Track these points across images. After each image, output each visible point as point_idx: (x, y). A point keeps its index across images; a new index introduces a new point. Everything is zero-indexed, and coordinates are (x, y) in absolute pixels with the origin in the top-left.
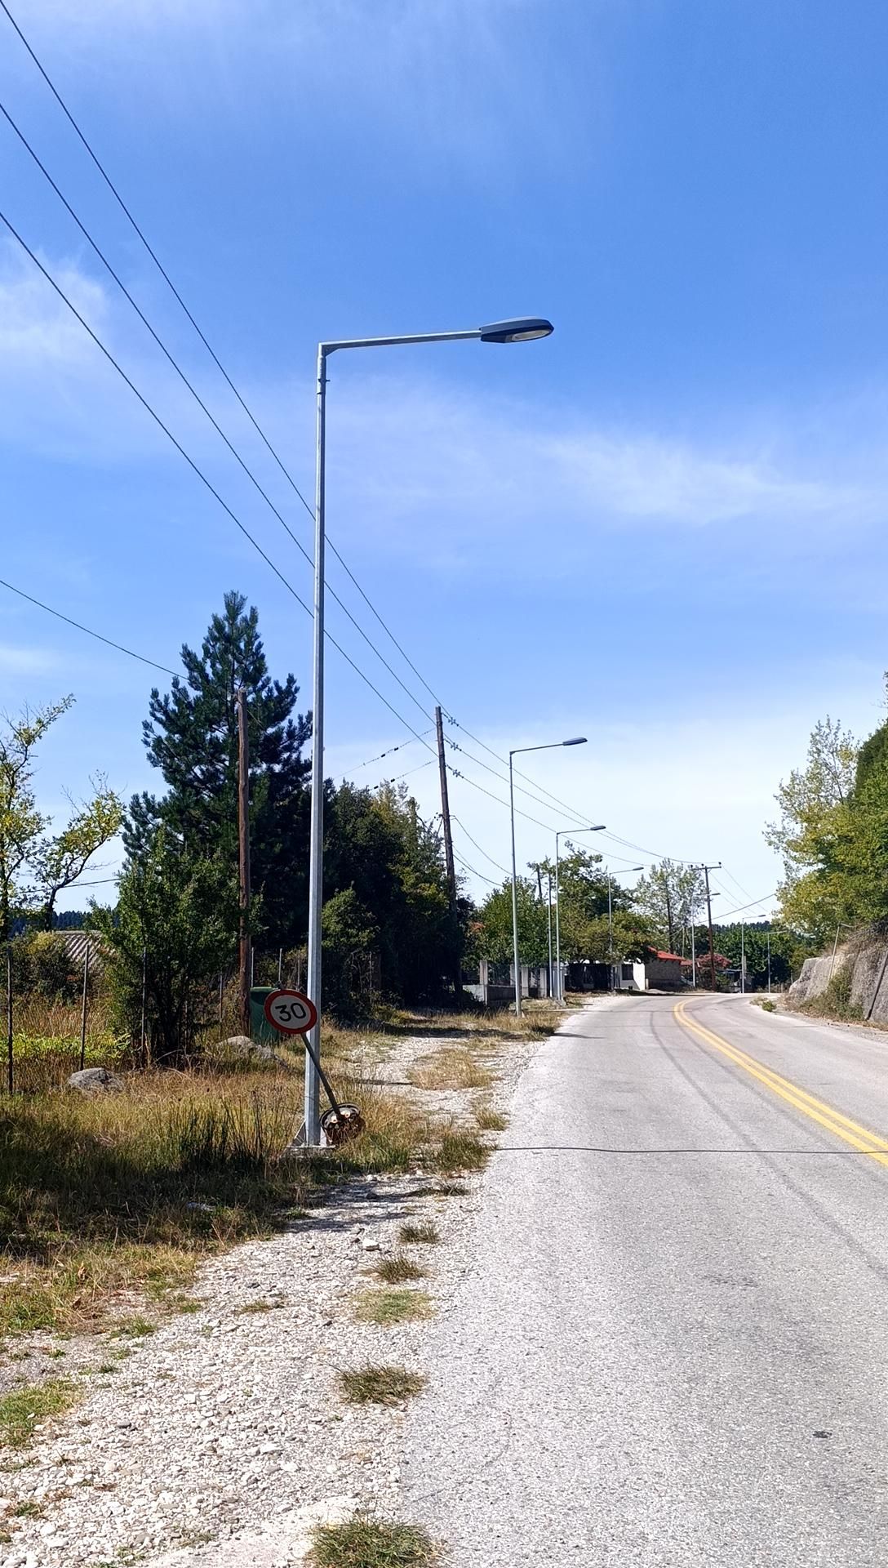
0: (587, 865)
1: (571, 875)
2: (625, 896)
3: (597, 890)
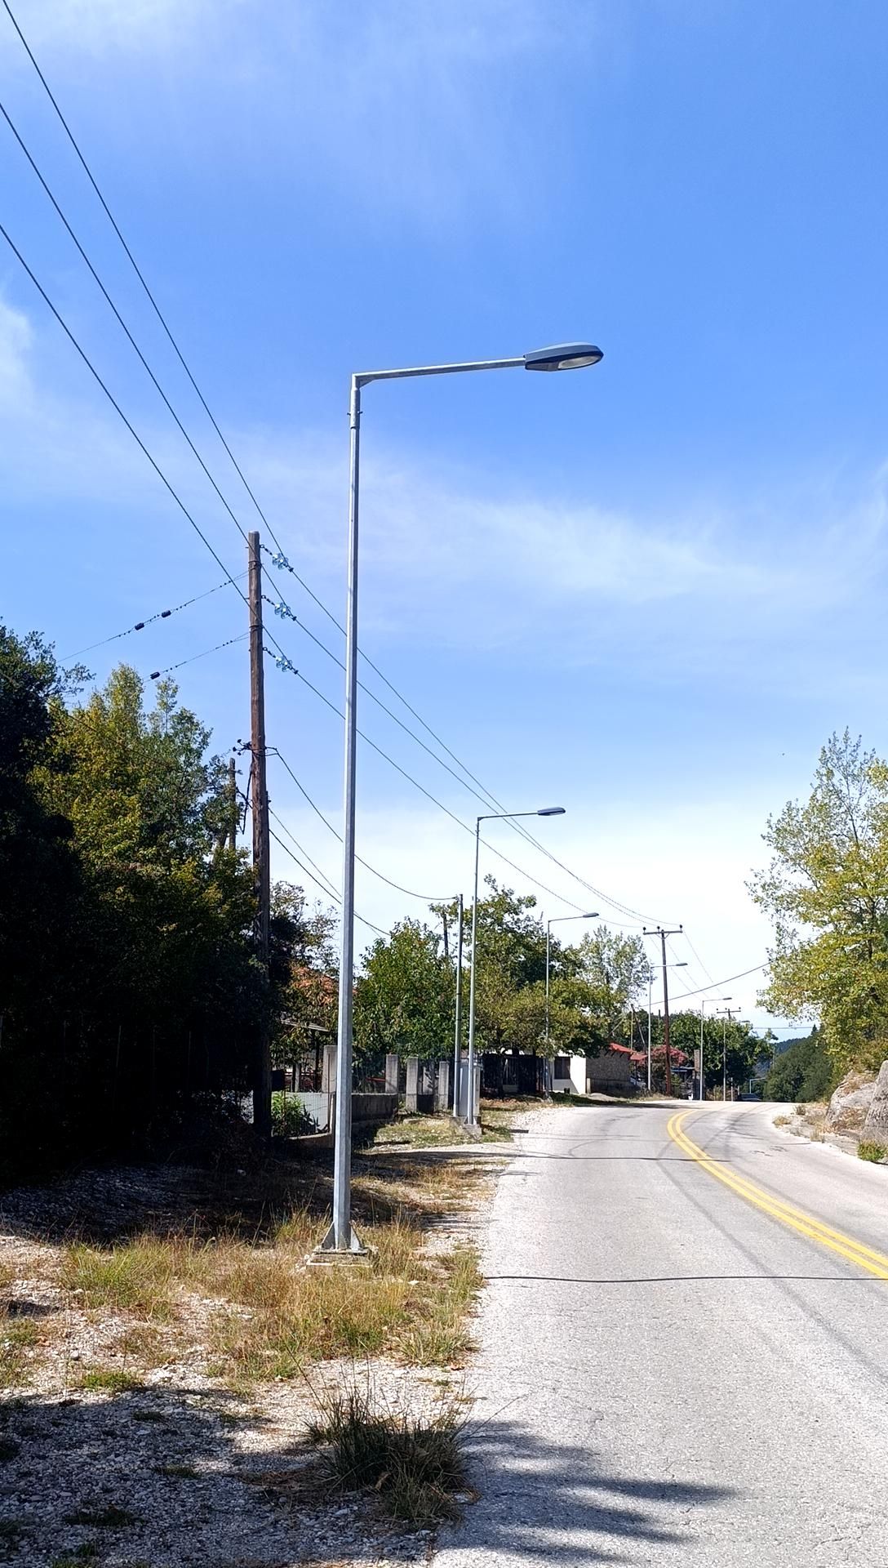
0: (514, 910)
2: (566, 957)
3: (528, 947)
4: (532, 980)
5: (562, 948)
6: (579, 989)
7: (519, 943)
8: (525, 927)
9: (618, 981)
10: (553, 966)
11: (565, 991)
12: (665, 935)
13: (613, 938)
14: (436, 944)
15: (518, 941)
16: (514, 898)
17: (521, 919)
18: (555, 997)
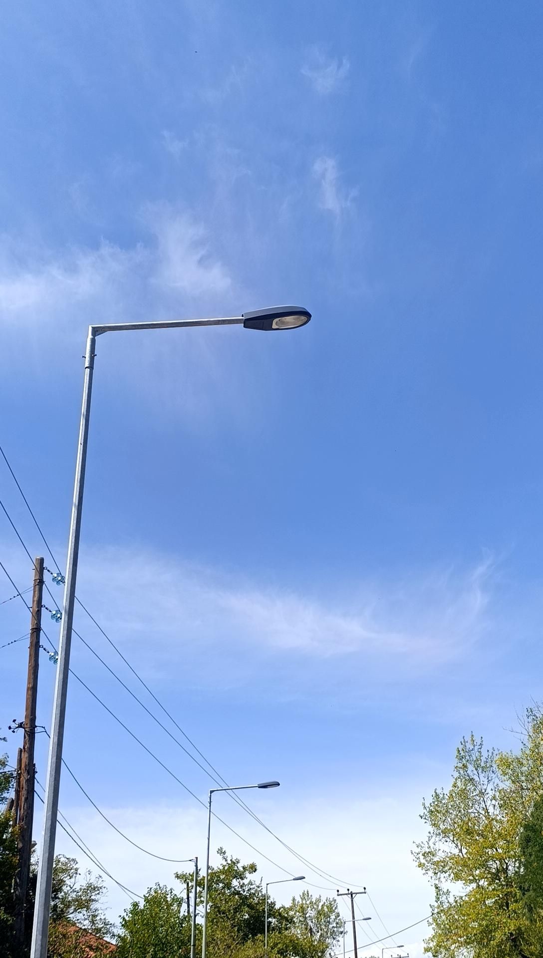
0: (240, 876)
2: (280, 914)
3: (251, 906)
4: (254, 935)
5: (277, 907)
6: (291, 941)
7: (243, 904)
8: (248, 890)
9: (319, 934)
10: (270, 923)
11: (280, 943)
12: (354, 895)
13: (314, 900)
14: (180, 905)
15: (243, 902)
16: (240, 866)
17: (246, 884)
18: (272, 948)
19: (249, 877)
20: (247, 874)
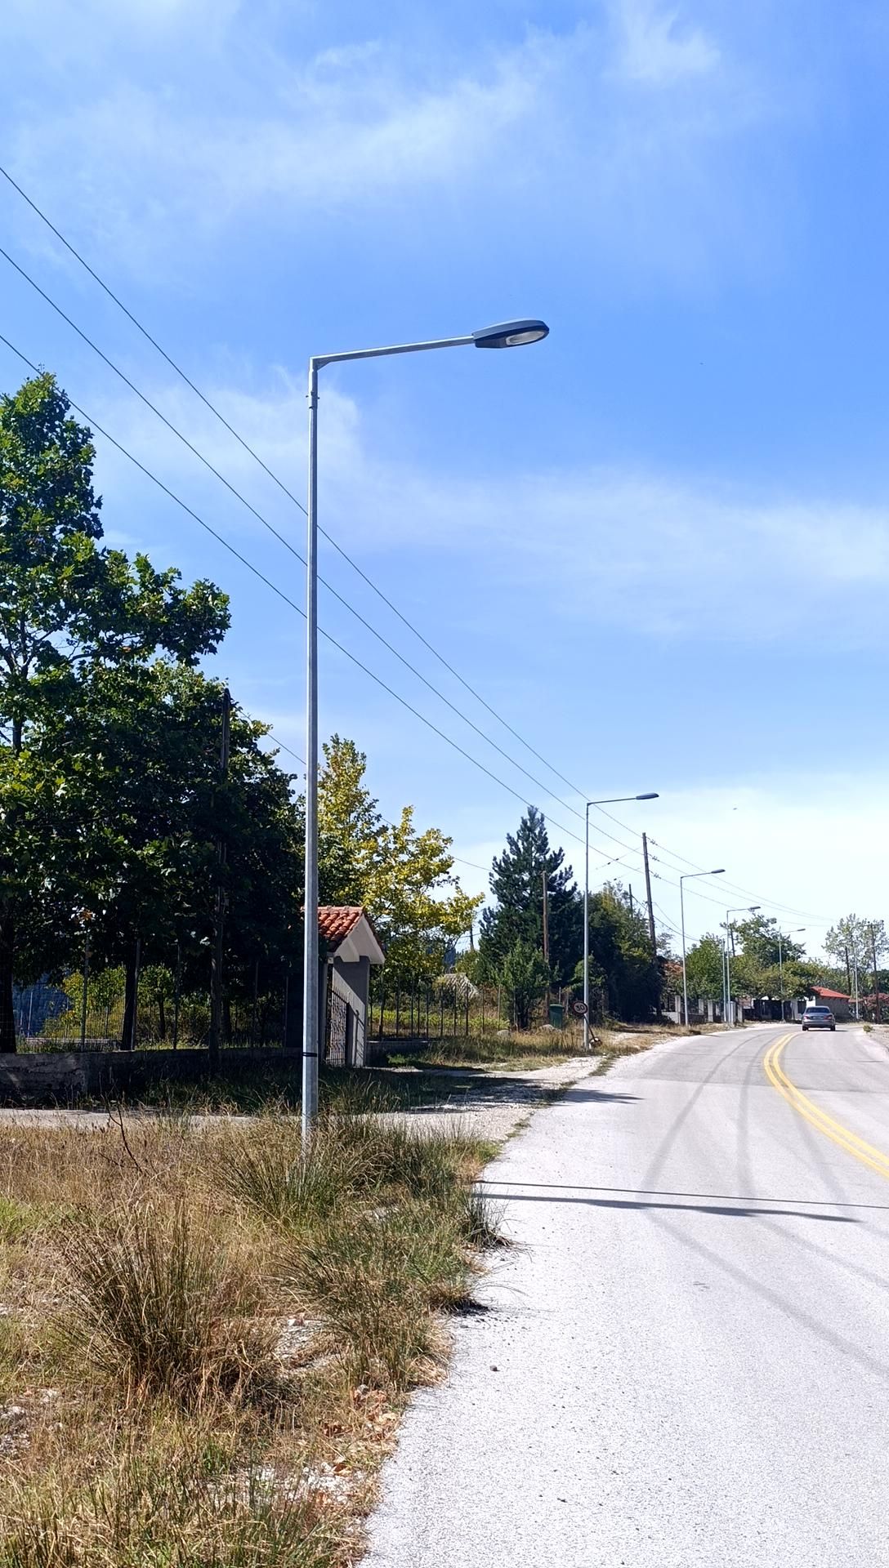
0: (765, 925)
1: (754, 933)
2: (795, 949)
3: (773, 945)
4: (775, 962)
6: (800, 966)
8: (772, 934)
11: (793, 967)
14: (723, 945)
15: (768, 942)
16: (765, 919)
17: (769, 930)
18: (787, 970)
19: (771, 926)
20: (770, 924)
